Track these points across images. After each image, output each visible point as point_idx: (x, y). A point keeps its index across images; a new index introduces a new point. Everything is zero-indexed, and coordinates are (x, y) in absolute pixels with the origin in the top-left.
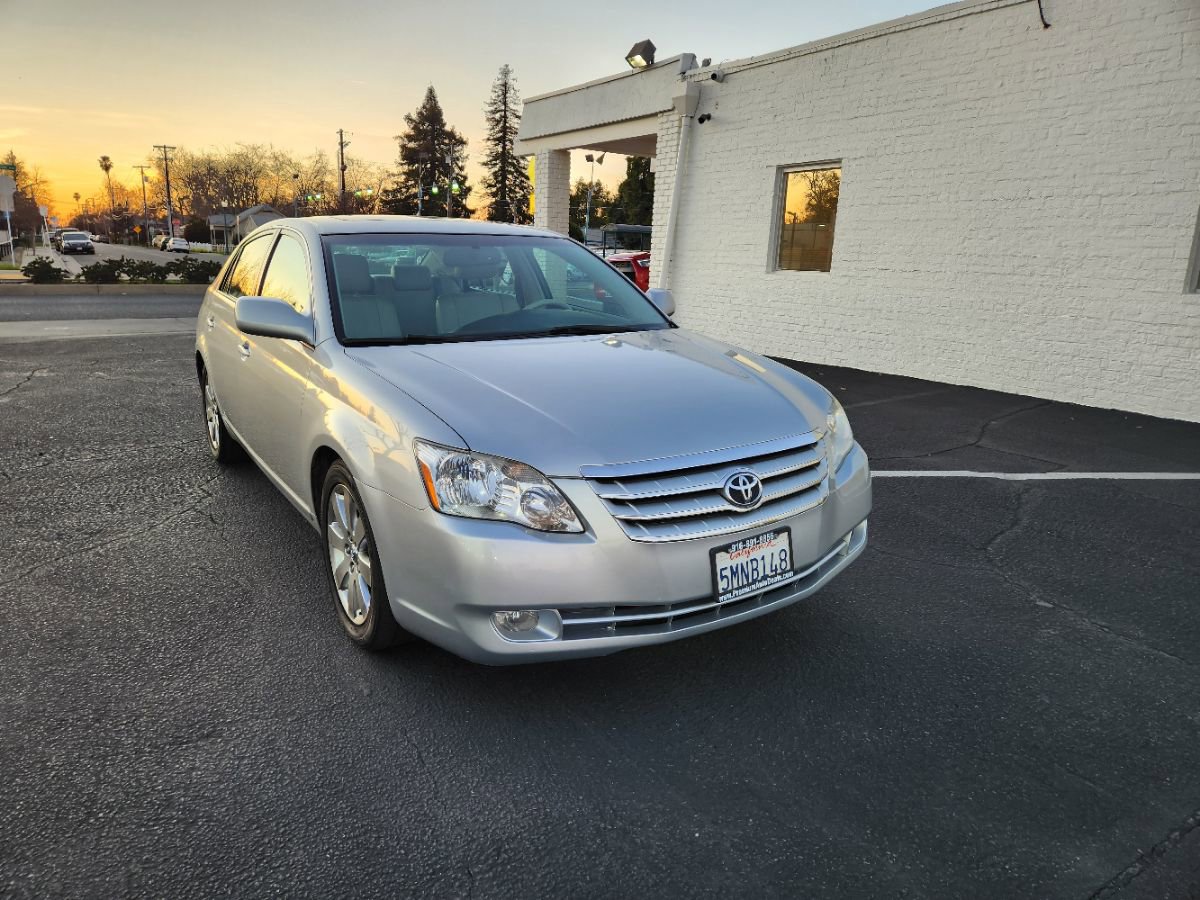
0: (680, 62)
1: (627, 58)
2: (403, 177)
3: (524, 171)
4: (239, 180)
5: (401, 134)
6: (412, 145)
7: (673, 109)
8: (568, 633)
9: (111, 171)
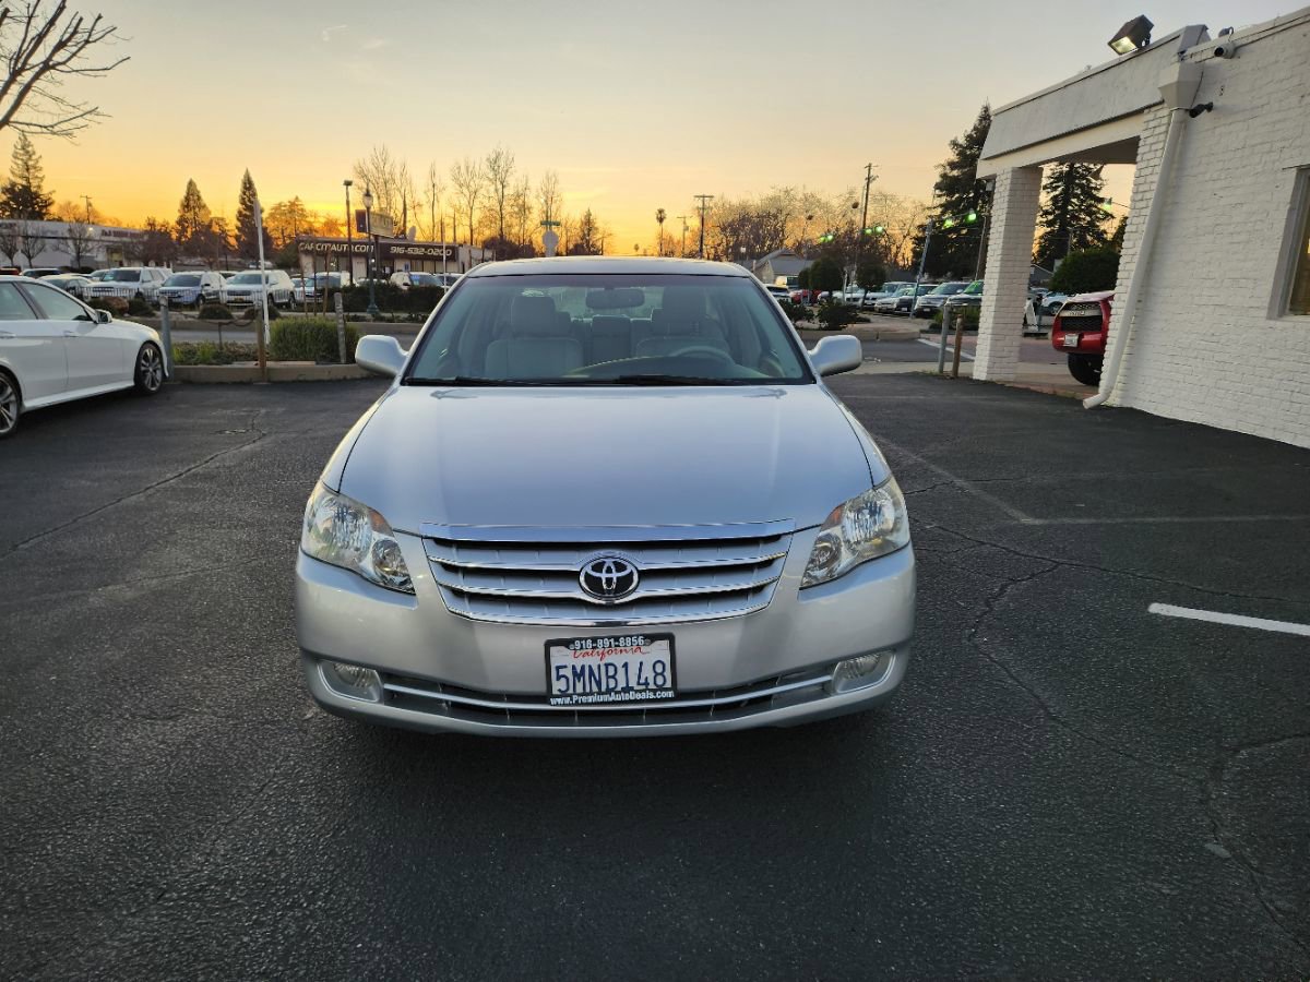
0: (1181, 39)
1: (1110, 44)
2: (939, 210)
3: (1094, 192)
4: (770, 225)
5: (943, 162)
6: (955, 173)
7: (1162, 102)
8: (392, 698)
9: (665, 222)
